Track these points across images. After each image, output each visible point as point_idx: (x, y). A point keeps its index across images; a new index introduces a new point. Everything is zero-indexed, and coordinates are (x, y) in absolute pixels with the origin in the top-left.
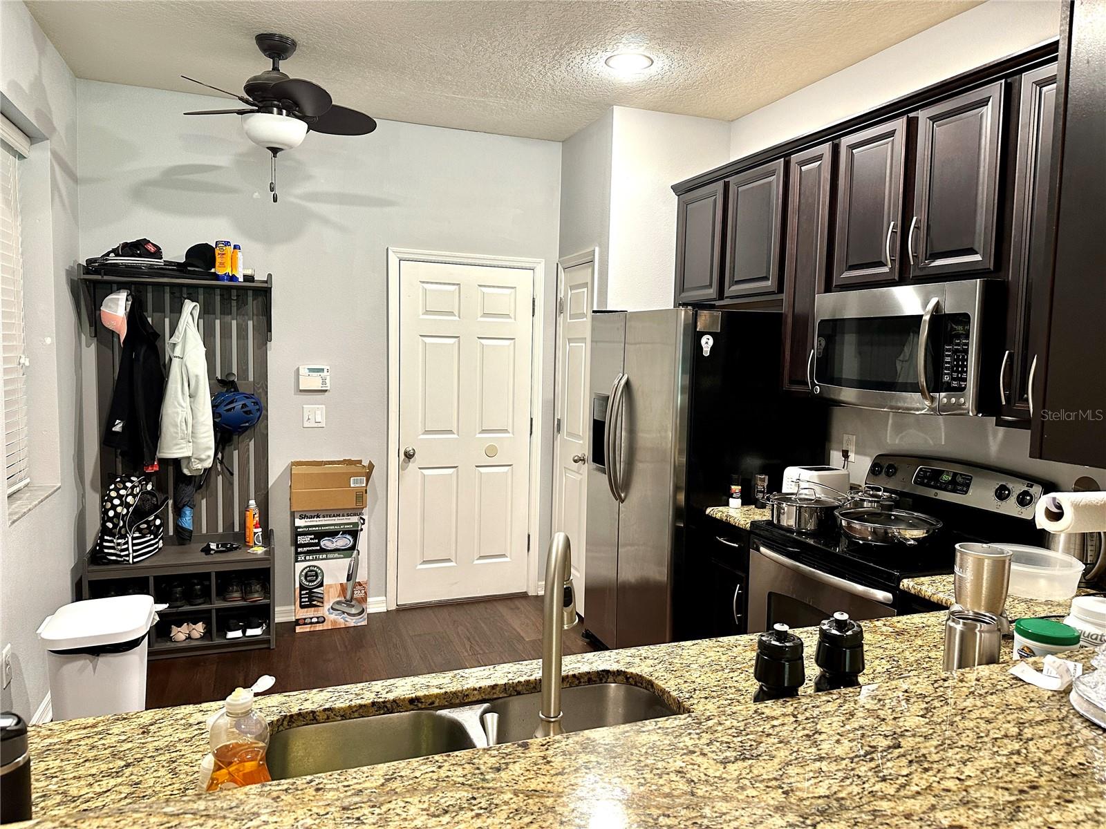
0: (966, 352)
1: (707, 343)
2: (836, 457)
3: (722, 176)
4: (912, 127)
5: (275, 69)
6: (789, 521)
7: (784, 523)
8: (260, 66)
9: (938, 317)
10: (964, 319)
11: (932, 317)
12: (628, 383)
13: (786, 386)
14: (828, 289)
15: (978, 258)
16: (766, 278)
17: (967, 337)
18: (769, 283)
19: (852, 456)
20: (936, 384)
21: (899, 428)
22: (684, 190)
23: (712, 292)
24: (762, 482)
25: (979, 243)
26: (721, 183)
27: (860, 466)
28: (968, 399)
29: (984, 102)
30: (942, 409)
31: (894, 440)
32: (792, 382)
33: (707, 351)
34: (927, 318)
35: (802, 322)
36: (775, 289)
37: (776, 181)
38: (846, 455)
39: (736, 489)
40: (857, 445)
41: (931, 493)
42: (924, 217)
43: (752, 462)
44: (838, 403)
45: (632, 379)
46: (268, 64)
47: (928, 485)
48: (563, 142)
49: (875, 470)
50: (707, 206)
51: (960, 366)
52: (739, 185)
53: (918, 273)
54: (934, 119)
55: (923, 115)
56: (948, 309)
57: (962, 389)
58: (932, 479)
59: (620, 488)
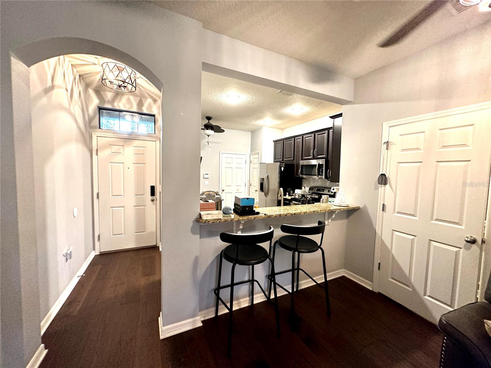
0: (323, 170)
1: (283, 169)
2: (303, 188)
3: (283, 140)
4: (315, 135)
5: (209, 122)
6: (297, 197)
7: (296, 197)
8: (206, 122)
9: (319, 165)
10: (323, 165)
11: (318, 165)
12: (268, 176)
13: (295, 176)
14: (302, 160)
15: (324, 156)
16: (291, 158)
17: (323, 167)
18: (292, 159)
19: (306, 187)
20: (319, 175)
21: (313, 183)
22: (276, 142)
23: (281, 160)
24: (292, 192)
25: (325, 154)
26: (283, 141)
27: (307, 189)
28: (324, 177)
29: (325, 133)
30: (320, 178)
31: (312, 185)
32: (296, 175)
33: (282, 170)
34: (317, 165)
35: (298, 165)
36: (293, 159)
37: (293, 141)
38: (305, 187)
39: (287, 193)
40: (307, 185)
41: (318, 192)
42: (317, 149)
43: (289, 189)
44: (303, 178)
45: (269, 176)
46: (207, 121)
47: (318, 191)
48: (251, 131)
49: (310, 189)
50: (280, 145)
51: (322, 172)
52: (286, 142)
53: (316, 158)
54: (318, 135)
55: (316, 134)
56: (320, 163)
57: (323, 175)
58: (319, 190)
59: (266, 195)
